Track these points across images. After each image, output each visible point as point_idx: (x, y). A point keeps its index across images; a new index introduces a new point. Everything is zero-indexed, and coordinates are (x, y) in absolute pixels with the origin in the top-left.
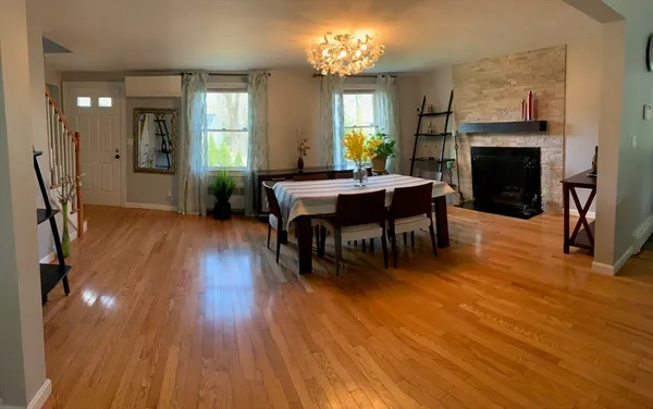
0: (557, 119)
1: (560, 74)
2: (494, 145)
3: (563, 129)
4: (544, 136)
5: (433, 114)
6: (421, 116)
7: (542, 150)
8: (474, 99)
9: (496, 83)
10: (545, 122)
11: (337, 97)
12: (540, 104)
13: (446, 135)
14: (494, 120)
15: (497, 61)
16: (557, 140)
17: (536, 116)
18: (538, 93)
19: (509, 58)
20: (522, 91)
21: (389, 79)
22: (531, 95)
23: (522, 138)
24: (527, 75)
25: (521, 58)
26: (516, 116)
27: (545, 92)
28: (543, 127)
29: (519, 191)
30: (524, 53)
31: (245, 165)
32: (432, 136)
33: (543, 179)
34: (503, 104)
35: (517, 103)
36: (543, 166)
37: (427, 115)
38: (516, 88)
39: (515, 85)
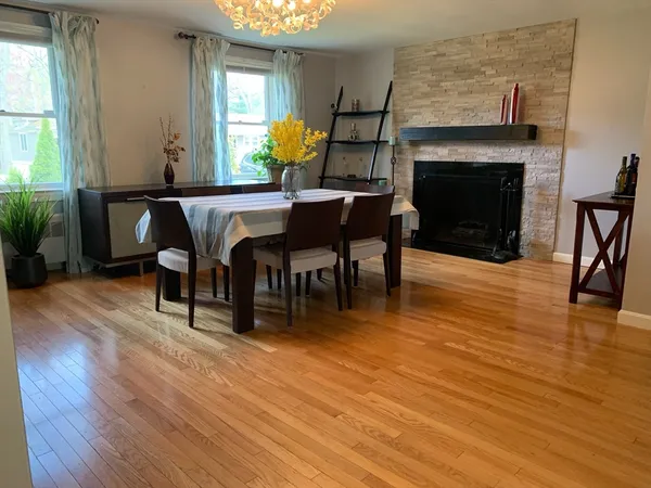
0: (552, 123)
1: (563, 60)
2: (452, 159)
3: (562, 137)
4: (531, 148)
5: (357, 114)
6: (336, 115)
7: (527, 167)
8: (426, 95)
9: (462, 72)
10: (535, 127)
11: (216, 74)
12: (529, 102)
13: (378, 143)
14: (456, 123)
15: (466, 41)
16: (552, 154)
17: (522, 117)
18: (527, 86)
19: (486, 37)
20: (504, 84)
21: (293, 56)
22: (517, 89)
23: (497, 149)
24: (512, 62)
25: (504, 37)
26: (492, 118)
27: (538, 85)
28: (532, 135)
29: (483, 227)
30: (510, 31)
31: (61, 181)
32: (354, 144)
33: (526, 209)
34: (471, 101)
35: (495, 100)
36: (526, 191)
37: (346, 114)
38: (492, 80)
39: (492, 76)
